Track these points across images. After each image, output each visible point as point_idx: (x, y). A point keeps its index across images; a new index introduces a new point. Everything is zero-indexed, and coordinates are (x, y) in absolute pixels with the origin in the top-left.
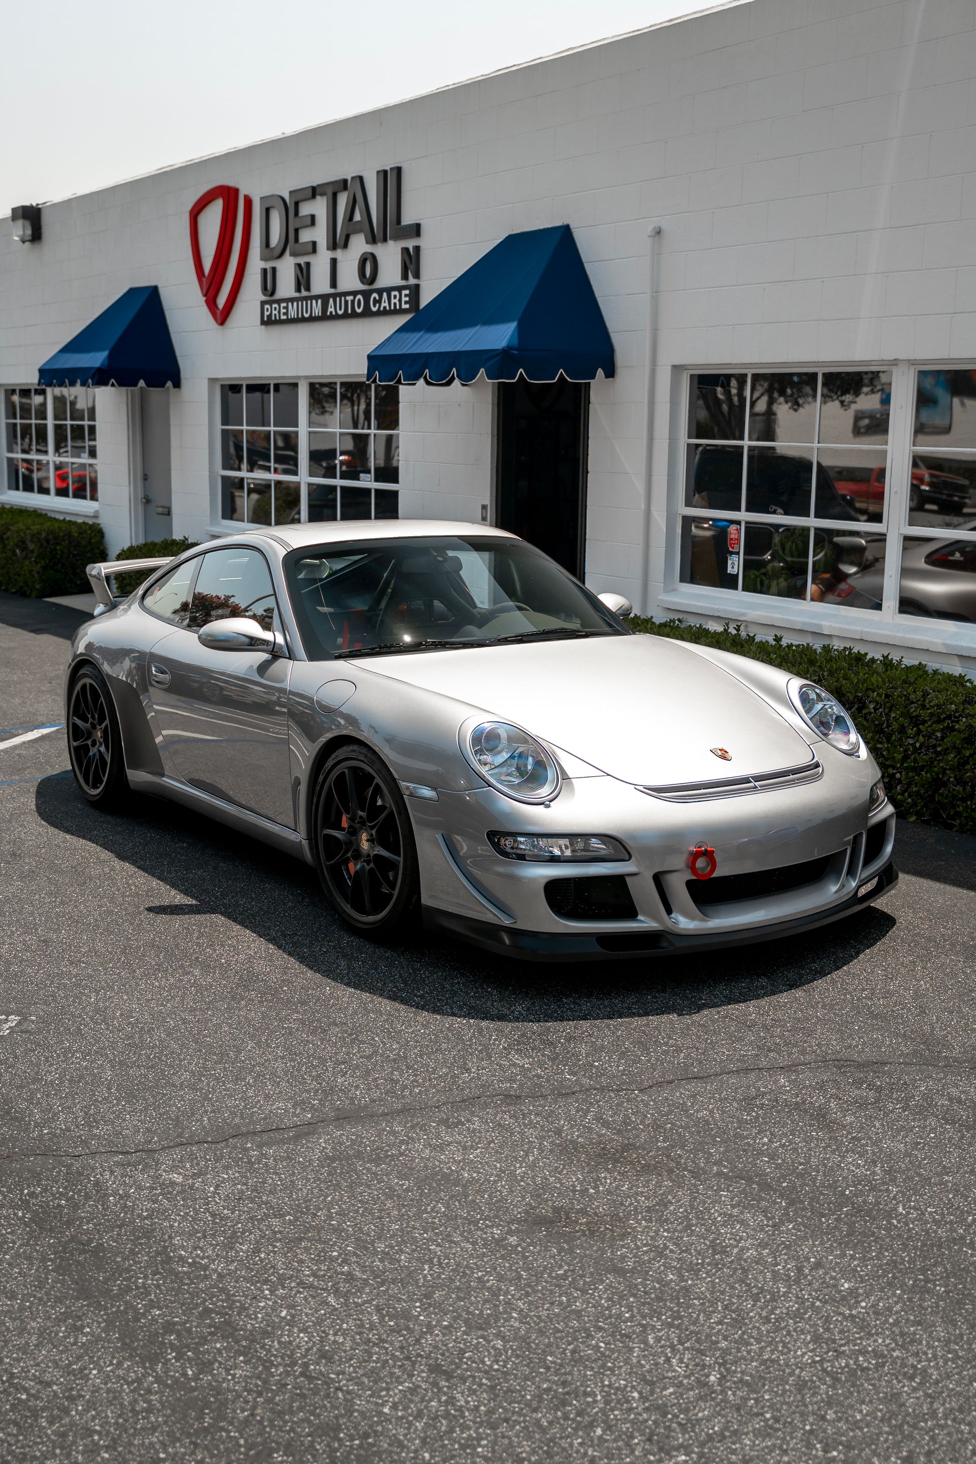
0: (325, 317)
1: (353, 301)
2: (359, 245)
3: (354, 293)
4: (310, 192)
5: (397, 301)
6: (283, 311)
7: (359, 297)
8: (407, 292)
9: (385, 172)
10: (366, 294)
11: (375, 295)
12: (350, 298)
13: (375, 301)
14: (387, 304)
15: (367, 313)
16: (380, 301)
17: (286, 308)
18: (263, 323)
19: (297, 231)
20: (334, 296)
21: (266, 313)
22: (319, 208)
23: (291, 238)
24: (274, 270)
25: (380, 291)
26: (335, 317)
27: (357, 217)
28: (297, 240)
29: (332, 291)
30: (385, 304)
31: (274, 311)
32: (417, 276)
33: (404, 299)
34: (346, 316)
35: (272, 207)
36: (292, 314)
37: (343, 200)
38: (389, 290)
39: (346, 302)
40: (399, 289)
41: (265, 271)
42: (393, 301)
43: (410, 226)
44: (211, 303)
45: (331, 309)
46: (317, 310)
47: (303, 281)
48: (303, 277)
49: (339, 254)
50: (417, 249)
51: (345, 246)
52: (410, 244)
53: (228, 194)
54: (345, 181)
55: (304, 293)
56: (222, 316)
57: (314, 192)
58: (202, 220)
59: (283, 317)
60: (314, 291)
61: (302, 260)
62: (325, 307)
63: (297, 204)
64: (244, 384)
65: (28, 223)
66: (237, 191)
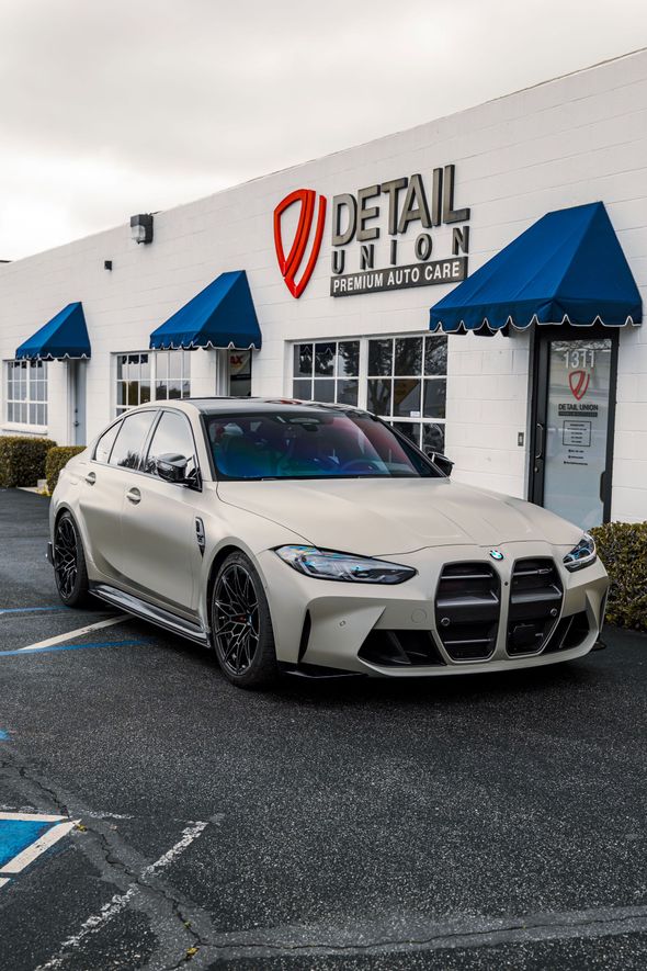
0: (385, 288)
1: (410, 274)
2: (416, 229)
3: (411, 267)
4: (375, 191)
5: (448, 271)
6: (350, 284)
7: (416, 269)
8: (458, 263)
9: (441, 170)
10: (422, 267)
11: (430, 267)
12: (407, 271)
13: (430, 272)
14: (439, 274)
15: (422, 283)
16: (433, 272)
17: (353, 281)
18: (332, 294)
19: (363, 221)
20: (394, 270)
21: (336, 287)
22: (384, 202)
23: (359, 224)
24: (343, 252)
25: (434, 264)
26: (395, 287)
27: (416, 206)
28: (363, 228)
29: (393, 266)
30: (437, 274)
31: (342, 284)
32: (466, 251)
33: (454, 269)
34: (404, 286)
35: (344, 204)
36: (358, 285)
37: (403, 196)
38: (441, 263)
39: (404, 274)
40: (451, 261)
41: (336, 253)
42: (445, 271)
43: (461, 211)
44: (290, 283)
45: (391, 281)
46: (379, 281)
47: (368, 260)
48: (368, 258)
49: (398, 237)
50: (467, 229)
51: (404, 231)
52: (460, 226)
53: (306, 197)
54: (406, 179)
55: (368, 269)
56: (298, 292)
57: (379, 190)
58: (285, 218)
59: (349, 289)
60: (377, 267)
61: (367, 244)
62: (386, 279)
63: (364, 200)
64: (314, 343)
65: (143, 228)
66: (314, 193)
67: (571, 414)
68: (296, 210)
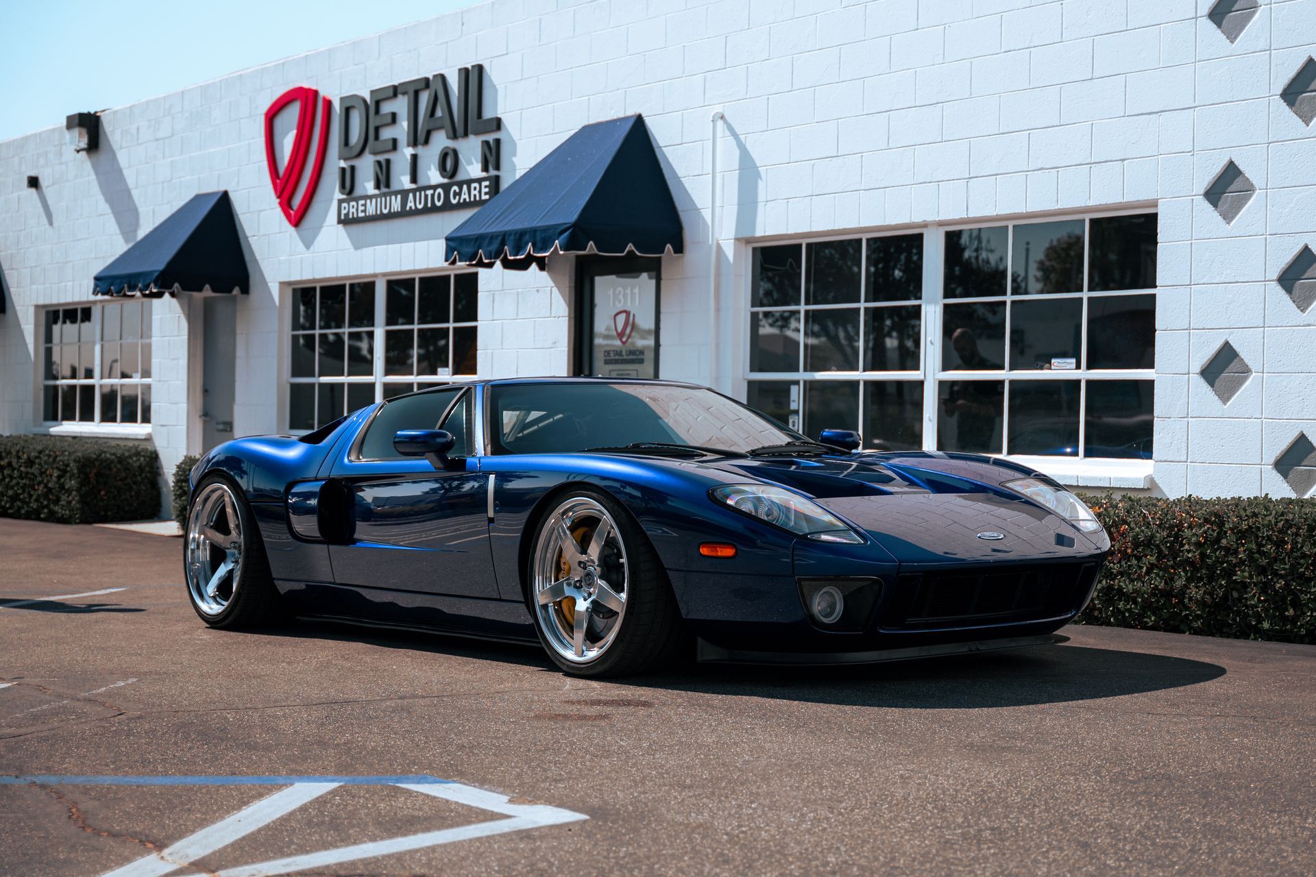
0: (404, 213)
1: (433, 196)
2: (440, 140)
3: (434, 188)
4: (391, 93)
5: (476, 193)
6: (361, 208)
7: (440, 190)
8: (487, 183)
9: (466, 70)
10: (446, 188)
11: (455, 188)
12: (429, 192)
13: (455, 194)
14: (466, 197)
15: (447, 207)
16: (459, 194)
17: (365, 205)
18: (340, 221)
19: (377, 129)
20: (414, 191)
21: (344, 212)
22: (400, 106)
23: (371, 135)
24: (353, 168)
25: (460, 184)
26: (416, 213)
27: (439, 113)
28: (377, 137)
29: (413, 186)
31: (352, 209)
32: (497, 167)
33: (484, 190)
34: (426, 211)
35: (353, 107)
36: (371, 210)
37: (424, 98)
38: (469, 182)
39: (426, 196)
40: (479, 181)
41: (343, 170)
42: (473, 193)
43: (491, 120)
44: (286, 205)
45: (410, 204)
46: (396, 204)
47: (382, 179)
48: (383, 177)
49: (420, 150)
50: (498, 141)
51: (426, 142)
52: (490, 138)
54: (427, 80)
55: (384, 190)
56: (297, 219)
57: (395, 91)
58: (279, 122)
59: (361, 215)
60: (395, 186)
61: (381, 158)
62: (404, 202)
63: (378, 103)
64: (318, 286)
65: (84, 131)
66: (316, 93)
67: (616, 362)
68: (293, 113)
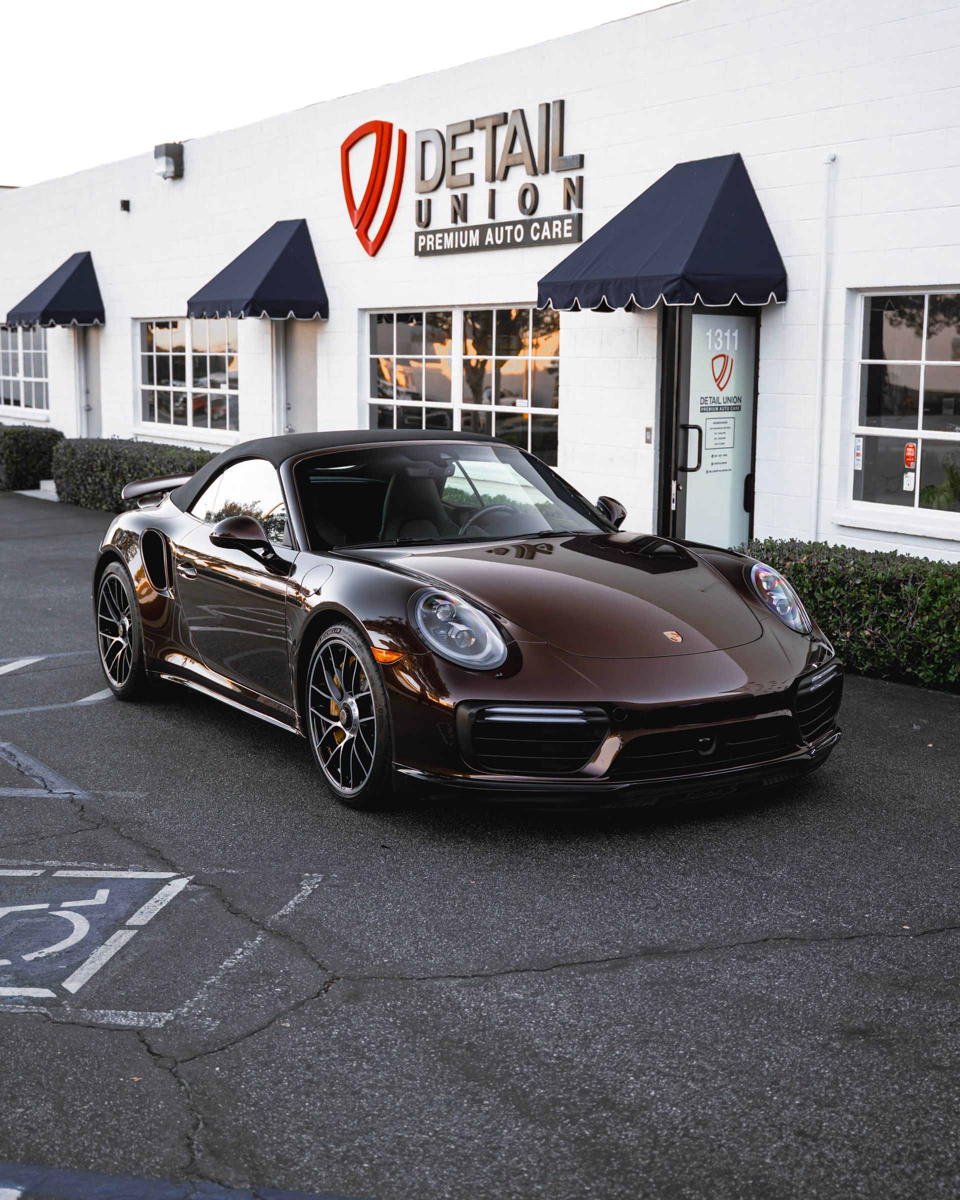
0: (482, 247)
1: (512, 232)
2: (519, 177)
3: (514, 223)
4: (468, 128)
5: (559, 230)
6: (438, 241)
7: (519, 226)
8: (570, 221)
9: (548, 106)
10: (527, 224)
11: (536, 225)
12: (509, 228)
13: (536, 231)
14: (548, 233)
15: (528, 243)
16: (541, 231)
17: (442, 238)
18: (417, 253)
19: (454, 163)
20: (493, 226)
21: (421, 244)
22: (478, 141)
23: (447, 169)
24: (429, 201)
25: (541, 221)
26: (494, 247)
27: (518, 149)
28: (453, 173)
29: (491, 221)
30: (546, 233)
31: (429, 242)
32: (580, 205)
33: (566, 228)
34: (505, 246)
35: (429, 141)
36: (449, 243)
37: (503, 134)
38: (550, 220)
39: (505, 232)
40: (562, 218)
41: (420, 203)
42: (555, 230)
43: (573, 157)
44: (363, 235)
45: (489, 239)
46: (475, 239)
47: (460, 212)
48: (460, 209)
49: (498, 185)
50: (581, 179)
51: (505, 178)
52: (573, 175)
53: (382, 130)
54: (505, 115)
55: (461, 224)
56: (373, 248)
57: (472, 126)
58: (353, 154)
59: (439, 248)
60: (473, 220)
61: (459, 192)
62: (483, 237)
63: (454, 137)
64: (395, 313)
65: (172, 160)
66: (391, 126)
67: (713, 409)
68: (370, 143)
